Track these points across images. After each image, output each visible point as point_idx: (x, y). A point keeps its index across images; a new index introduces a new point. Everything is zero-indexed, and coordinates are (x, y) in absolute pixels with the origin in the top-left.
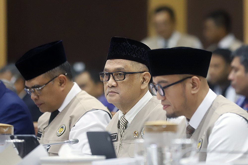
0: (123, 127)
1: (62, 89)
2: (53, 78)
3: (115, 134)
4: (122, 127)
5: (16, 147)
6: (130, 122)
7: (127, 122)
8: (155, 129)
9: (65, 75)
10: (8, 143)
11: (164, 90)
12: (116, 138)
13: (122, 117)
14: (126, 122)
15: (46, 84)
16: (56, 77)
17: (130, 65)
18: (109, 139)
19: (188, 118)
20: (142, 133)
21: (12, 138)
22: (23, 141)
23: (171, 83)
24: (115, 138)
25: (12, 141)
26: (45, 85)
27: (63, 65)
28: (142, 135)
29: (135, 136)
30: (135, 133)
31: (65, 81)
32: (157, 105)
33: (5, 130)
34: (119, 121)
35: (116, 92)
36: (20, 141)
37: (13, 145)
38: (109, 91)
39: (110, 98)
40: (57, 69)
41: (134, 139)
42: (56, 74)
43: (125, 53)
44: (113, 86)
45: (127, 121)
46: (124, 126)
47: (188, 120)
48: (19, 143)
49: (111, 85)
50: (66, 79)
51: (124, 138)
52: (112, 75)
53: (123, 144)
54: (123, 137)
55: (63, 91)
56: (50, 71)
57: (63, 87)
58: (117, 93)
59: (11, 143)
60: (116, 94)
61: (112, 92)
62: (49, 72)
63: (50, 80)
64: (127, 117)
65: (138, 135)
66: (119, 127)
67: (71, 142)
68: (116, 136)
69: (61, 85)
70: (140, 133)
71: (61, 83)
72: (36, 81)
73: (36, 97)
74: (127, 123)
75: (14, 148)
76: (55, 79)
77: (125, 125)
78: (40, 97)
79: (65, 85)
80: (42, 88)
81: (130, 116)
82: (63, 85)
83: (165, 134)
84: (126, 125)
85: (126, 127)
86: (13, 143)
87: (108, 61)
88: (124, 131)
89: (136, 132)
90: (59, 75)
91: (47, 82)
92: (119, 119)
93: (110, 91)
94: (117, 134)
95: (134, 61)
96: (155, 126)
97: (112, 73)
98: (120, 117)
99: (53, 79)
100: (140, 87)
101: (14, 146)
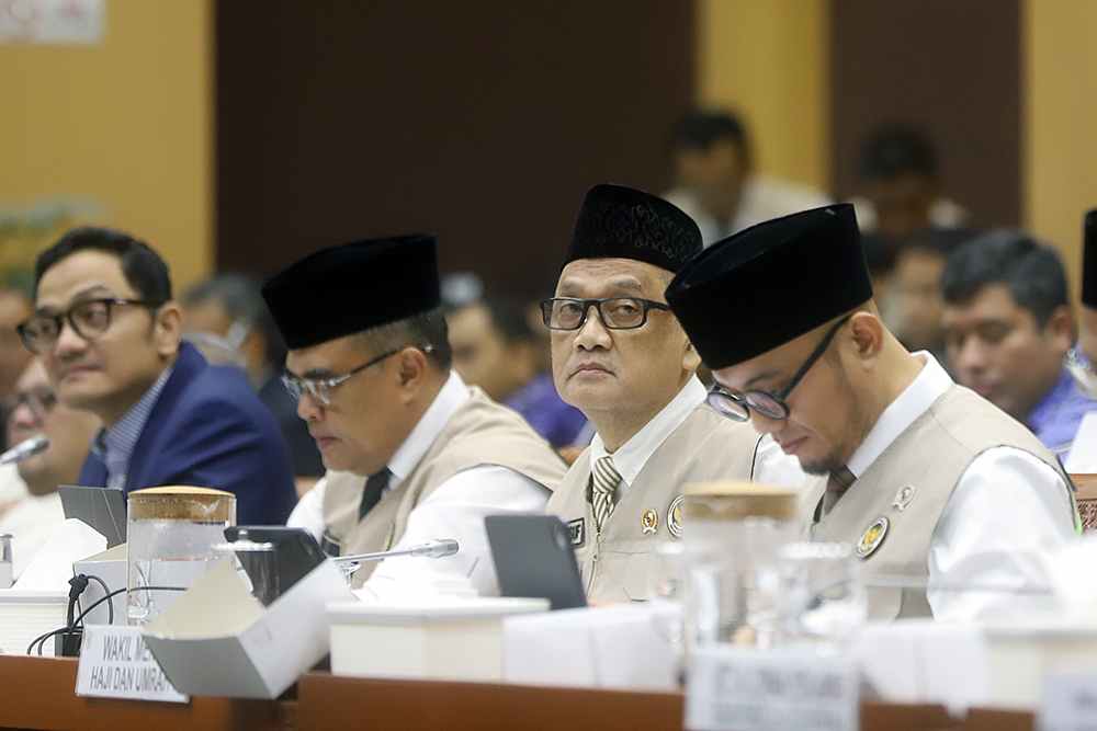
0: (606, 497)
1: (406, 397)
2: (381, 353)
3: (577, 523)
4: (603, 496)
5: (244, 567)
6: (628, 480)
7: (618, 479)
8: (719, 507)
9: (423, 350)
10: (216, 552)
12: (580, 534)
13: (602, 461)
14: (615, 480)
15: (355, 371)
16: (393, 352)
17: (659, 281)
18: (561, 542)
20: (670, 516)
21: (231, 536)
22: (267, 546)
24: (577, 536)
25: (232, 547)
26: (349, 376)
27: (421, 315)
28: (670, 522)
29: (649, 528)
30: (646, 516)
31: (419, 372)
32: (719, 422)
33: (208, 510)
34: (592, 475)
35: (609, 369)
36: (257, 547)
37: (233, 562)
38: (583, 365)
39: (585, 387)
40: (401, 325)
41: (645, 538)
42: (394, 343)
43: (644, 242)
44: (598, 348)
45: (618, 475)
46: (609, 492)
48: (252, 553)
49: (592, 341)
50: (425, 364)
51: (610, 536)
52: (599, 310)
53: (605, 555)
54: (606, 530)
55: (409, 404)
56: (376, 330)
57: (410, 390)
58: (610, 373)
59: (226, 551)
60: (607, 375)
61: (594, 367)
62: (369, 332)
64: (620, 462)
65: (657, 524)
66: (590, 499)
67: (431, 549)
68: (580, 529)
69: (404, 382)
70: (663, 519)
71: (407, 376)
72: (320, 357)
73: (314, 411)
74: (618, 483)
75: (238, 569)
76: (388, 360)
77: (612, 489)
78: (330, 415)
79: (418, 383)
80: (339, 385)
81: (630, 461)
82: (410, 384)
83: (751, 524)
84: (615, 488)
85: (616, 497)
86: (234, 554)
88: (607, 510)
89: (650, 516)
90: (402, 348)
91: (357, 363)
92: (592, 467)
93: (587, 362)
94: (581, 522)
95: (671, 270)
96: (719, 497)
97: (597, 303)
98: (593, 461)
99: (380, 359)
100: (682, 361)
101: (239, 564)
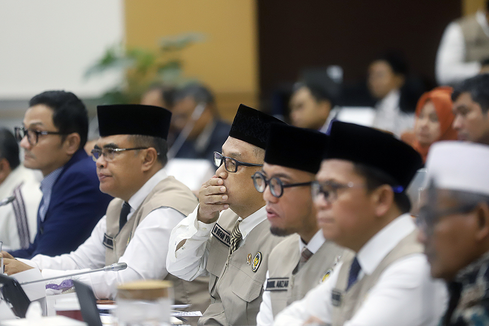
1: (144, 168)
11: (285, 190)
16: (144, 148)
17: (252, 152)
19: (304, 239)
23: (295, 182)
29: (248, 262)
40: (151, 138)
42: (146, 144)
47: (305, 242)
51: (234, 259)
52: (225, 161)
53: (230, 265)
54: (233, 256)
55: (145, 172)
57: (146, 166)
63: (132, 147)
67: (113, 268)
69: (145, 162)
71: (147, 160)
76: (141, 150)
81: (245, 227)
82: (147, 163)
87: (230, 139)
89: (249, 256)
90: (149, 147)
95: (261, 147)
